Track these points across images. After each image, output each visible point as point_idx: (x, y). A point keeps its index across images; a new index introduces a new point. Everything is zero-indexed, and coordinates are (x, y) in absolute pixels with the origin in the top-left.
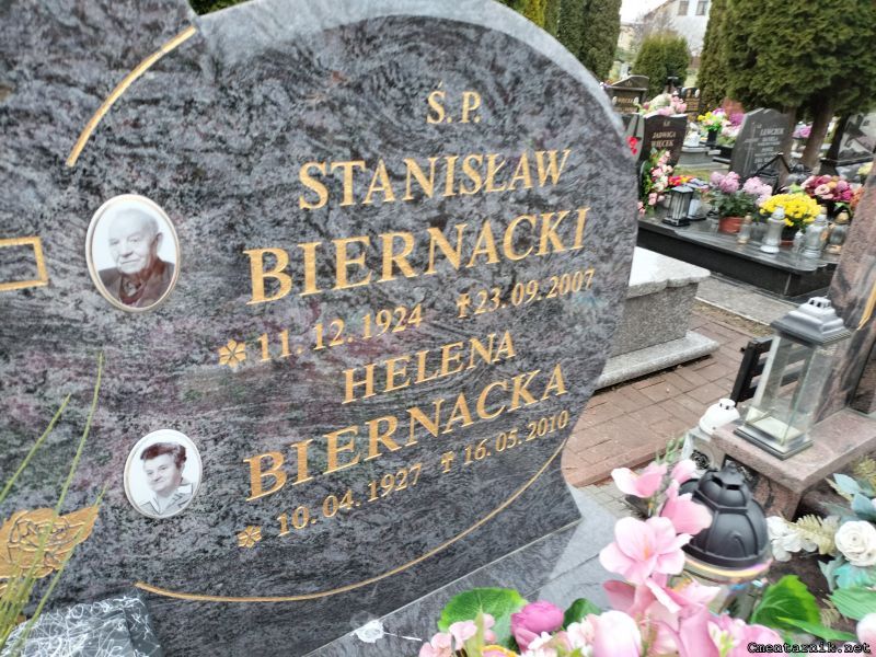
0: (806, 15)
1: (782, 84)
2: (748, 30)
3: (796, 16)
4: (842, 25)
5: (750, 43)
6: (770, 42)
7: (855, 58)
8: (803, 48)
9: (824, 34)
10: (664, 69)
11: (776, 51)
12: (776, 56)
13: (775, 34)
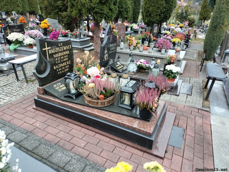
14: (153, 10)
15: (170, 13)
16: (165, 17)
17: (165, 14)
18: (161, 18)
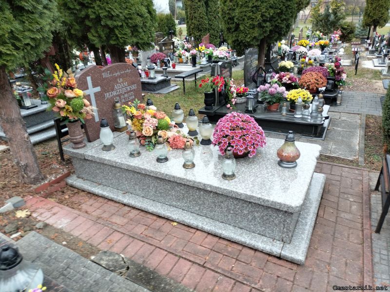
0: (256, 6)
1: (253, 37)
2: (233, 15)
3: (252, 7)
4: (270, 9)
5: (236, 20)
6: (244, 19)
7: (275, 22)
8: (258, 20)
9: (265, 14)
10: (167, 28)
11: (247, 23)
12: (248, 25)
13: (245, 15)
14: (244, 14)
15: (288, 19)
16: (277, 30)
17: (276, 23)
18: (265, 32)
